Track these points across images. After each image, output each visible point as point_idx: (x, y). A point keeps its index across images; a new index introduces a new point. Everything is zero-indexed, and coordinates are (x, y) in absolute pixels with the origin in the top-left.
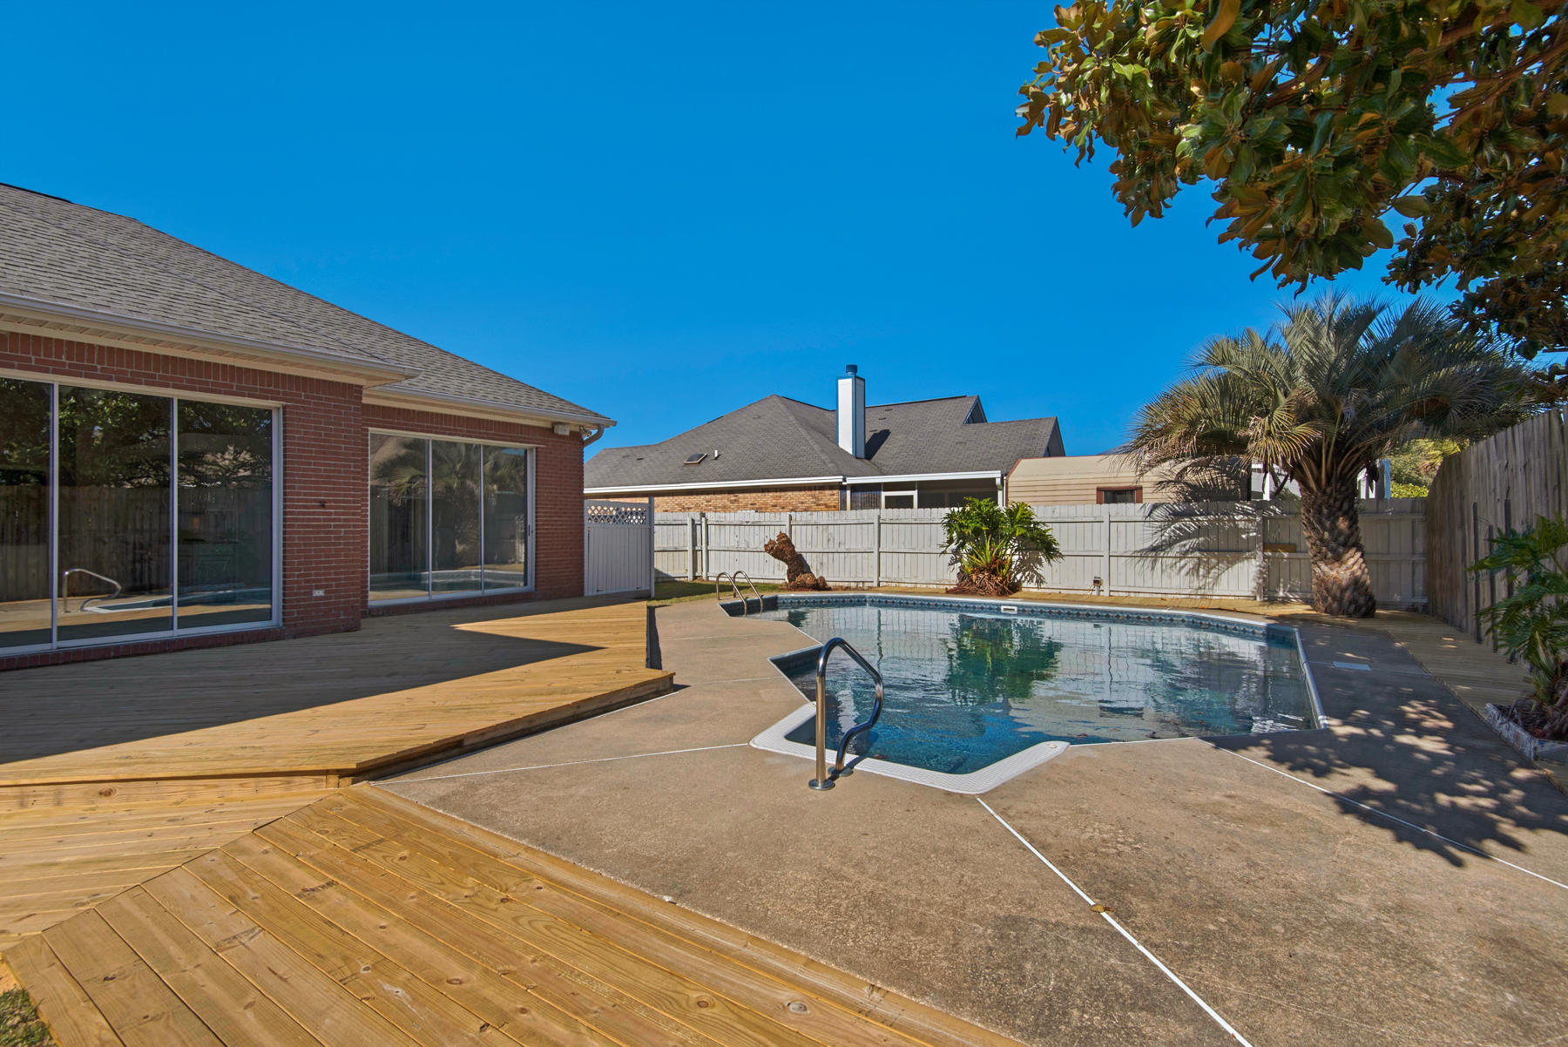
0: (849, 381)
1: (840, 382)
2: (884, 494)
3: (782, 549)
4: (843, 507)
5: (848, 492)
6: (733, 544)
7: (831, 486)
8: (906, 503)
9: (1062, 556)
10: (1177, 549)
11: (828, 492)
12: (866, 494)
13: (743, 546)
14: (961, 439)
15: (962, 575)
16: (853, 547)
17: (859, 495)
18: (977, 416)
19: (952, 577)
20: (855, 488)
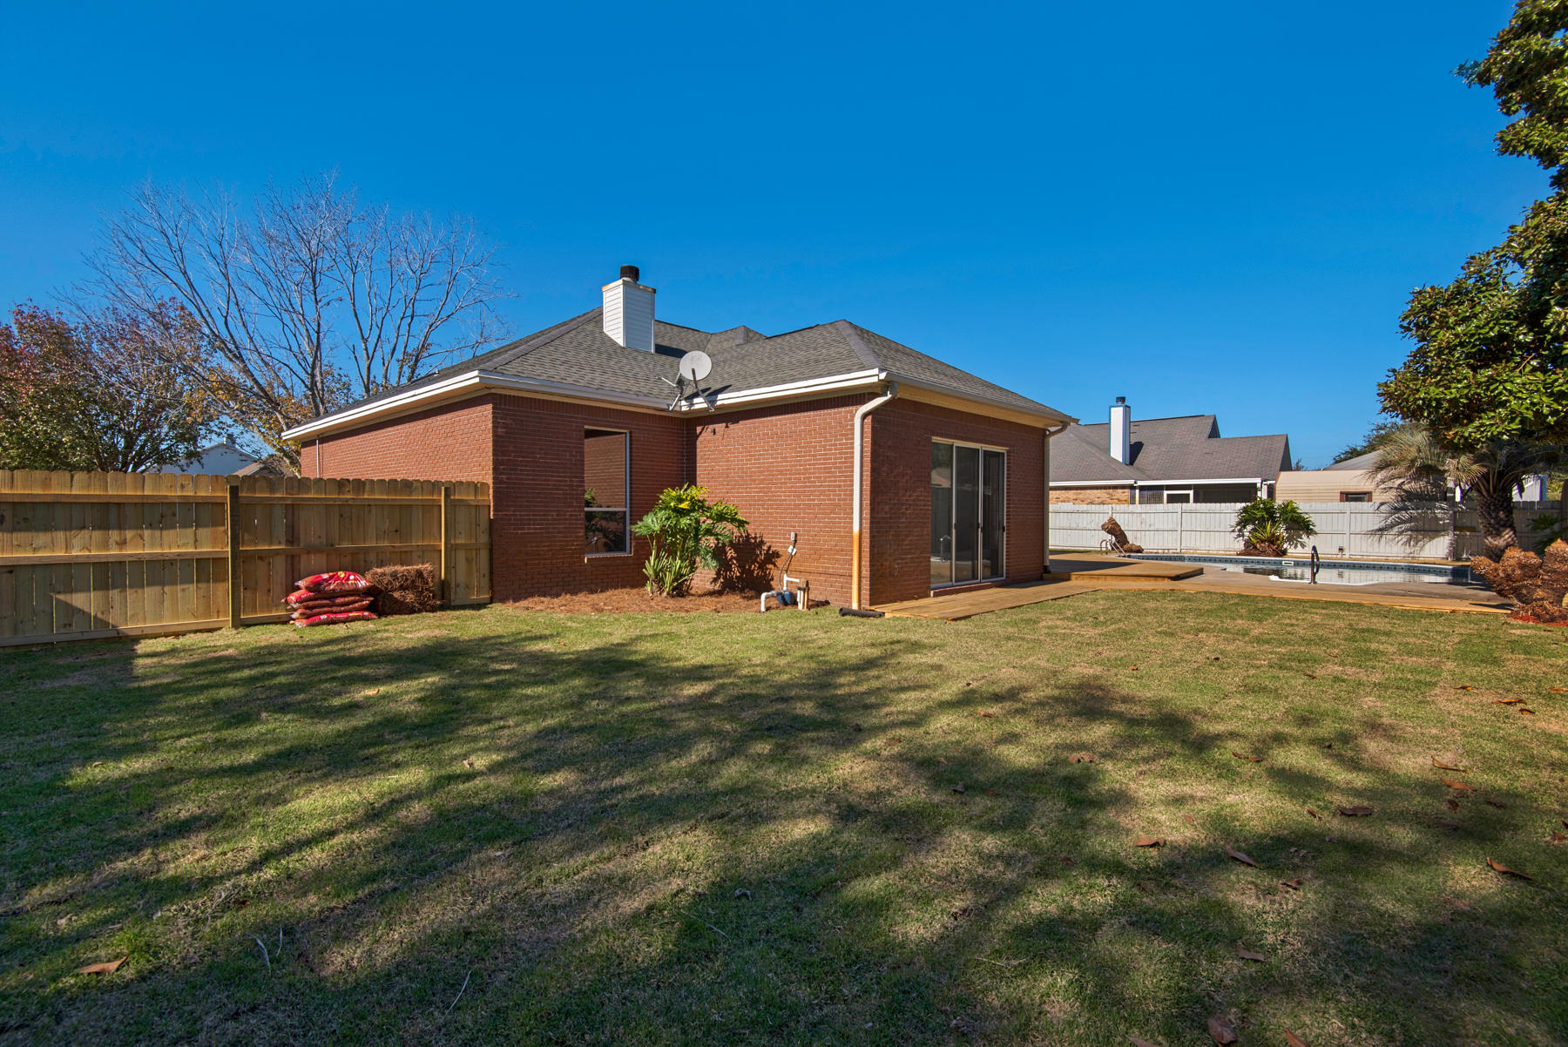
0: (1121, 409)
1: (1112, 409)
2: (1166, 493)
3: (1113, 529)
4: (1133, 502)
5: (1137, 491)
6: (1066, 525)
7: (1123, 487)
8: (1185, 499)
9: (1316, 533)
10: (1396, 529)
11: (1120, 491)
12: (1151, 493)
13: (1073, 526)
14: (1207, 450)
15: (1248, 543)
16: (1161, 527)
17: (1145, 492)
18: (1214, 433)
19: (1240, 545)
20: (1142, 488)
